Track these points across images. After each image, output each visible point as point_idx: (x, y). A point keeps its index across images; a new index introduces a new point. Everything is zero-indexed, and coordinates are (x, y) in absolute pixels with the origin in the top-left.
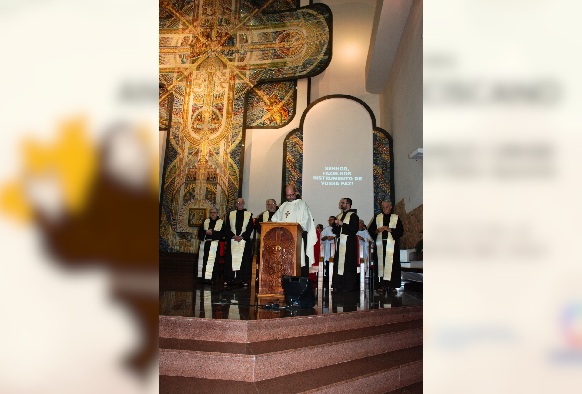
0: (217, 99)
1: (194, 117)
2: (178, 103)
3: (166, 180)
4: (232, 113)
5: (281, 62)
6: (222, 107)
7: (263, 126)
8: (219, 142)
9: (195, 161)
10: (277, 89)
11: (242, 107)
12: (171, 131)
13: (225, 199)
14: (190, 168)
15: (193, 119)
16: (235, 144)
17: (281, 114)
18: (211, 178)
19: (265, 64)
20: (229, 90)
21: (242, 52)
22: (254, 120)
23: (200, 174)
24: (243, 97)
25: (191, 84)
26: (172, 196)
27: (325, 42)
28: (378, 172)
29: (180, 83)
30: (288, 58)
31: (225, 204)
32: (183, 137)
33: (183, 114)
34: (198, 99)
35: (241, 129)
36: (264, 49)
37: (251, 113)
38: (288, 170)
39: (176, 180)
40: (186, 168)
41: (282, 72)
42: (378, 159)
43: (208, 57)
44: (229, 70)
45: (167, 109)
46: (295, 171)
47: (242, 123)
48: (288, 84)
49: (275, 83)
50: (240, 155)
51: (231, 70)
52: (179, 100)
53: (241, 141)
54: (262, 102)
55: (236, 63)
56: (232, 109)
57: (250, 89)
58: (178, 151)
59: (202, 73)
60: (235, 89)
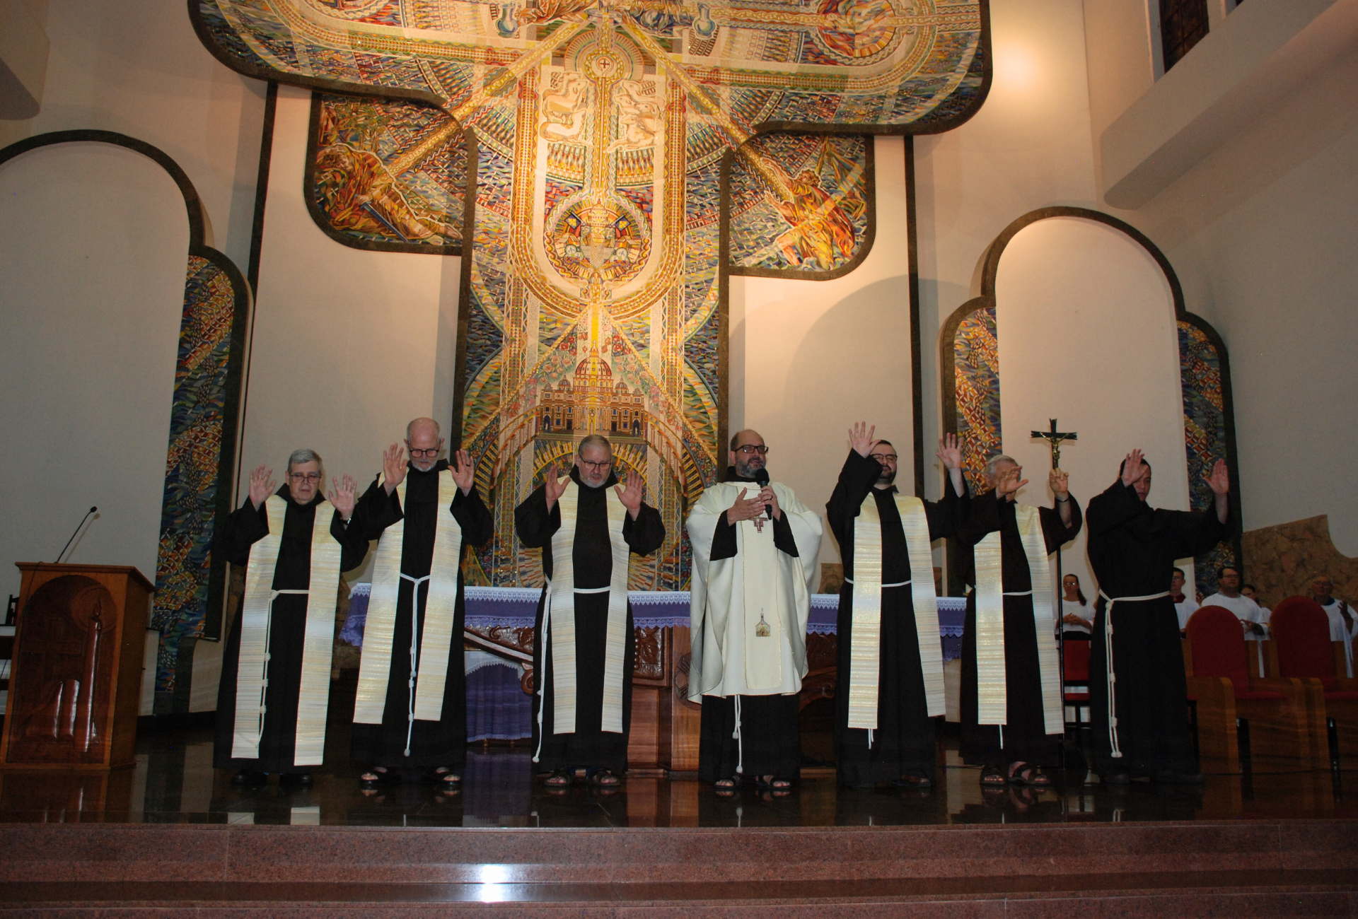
0: (629, 169)
1: (553, 219)
2: (495, 168)
3: (467, 424)
4: (682, 219)
5: (831, 76)
6: (648, 197)
7: (775, 270)
8: (643, 310)
9: (566, 366)
10: (815, 158)
11: (712, 202)
12: (474, 259)
13: (676, 496)
14: (548, 389)
15: (551, 227)
16: (696, 318)
17: (831, 235)
18: (625, 425)
19: (779, 74)
20: (666, 144)
21: (704, 26)
22: (747, 246)
23: (587, 412)
24: (716, 172)
25: (536, 108)
26: (492, 479)
27: (969, 34)
28: (1197, 439)
29: (498, 99)
30: (850, 65)
31: (675, 510)
32: (517, 282)
33: (514, 207)
34: (564, 161)
35: (714, 273)
36: (771, 26)
37: (739, 225)
38: (962, 420)
39: (502, 425)
40: (535, 388)
41: (835, 105)
42: (1195, 400)
43: (591, 25)
44: (663, 78)
45: (450, 182)
46: (981, 425)
47: (717, 253)
48: (846, 143)
49: (807, 138)
50: (716, 357)
51: (670, 80)
52: (497, 158)
53: (716, 312)
54: (770, 193)
55: (685, 57)
56: (682, 207)
57: (735, 148)
58: (505, 329)
59: (572, 76)
60: (687, 142)
